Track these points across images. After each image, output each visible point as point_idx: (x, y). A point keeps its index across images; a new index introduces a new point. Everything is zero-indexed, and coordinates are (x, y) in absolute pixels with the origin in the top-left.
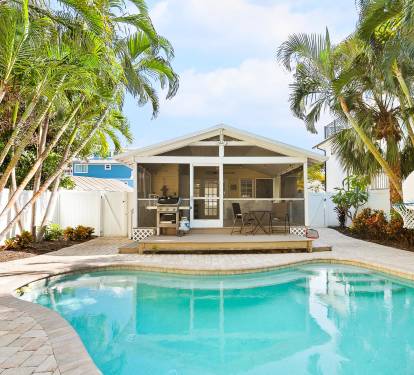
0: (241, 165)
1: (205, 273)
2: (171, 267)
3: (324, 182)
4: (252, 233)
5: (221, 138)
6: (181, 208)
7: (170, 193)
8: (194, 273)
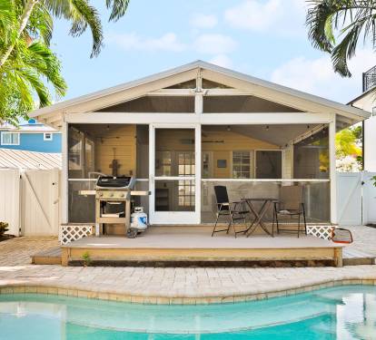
0: (229, 126)
1: (160, 301)
2: (105, 289)
3: (361, 159)
4: (246, 233)
5: (199, 83)
6: (133, 193)
7: (123, 171)
8: (141, 300)
